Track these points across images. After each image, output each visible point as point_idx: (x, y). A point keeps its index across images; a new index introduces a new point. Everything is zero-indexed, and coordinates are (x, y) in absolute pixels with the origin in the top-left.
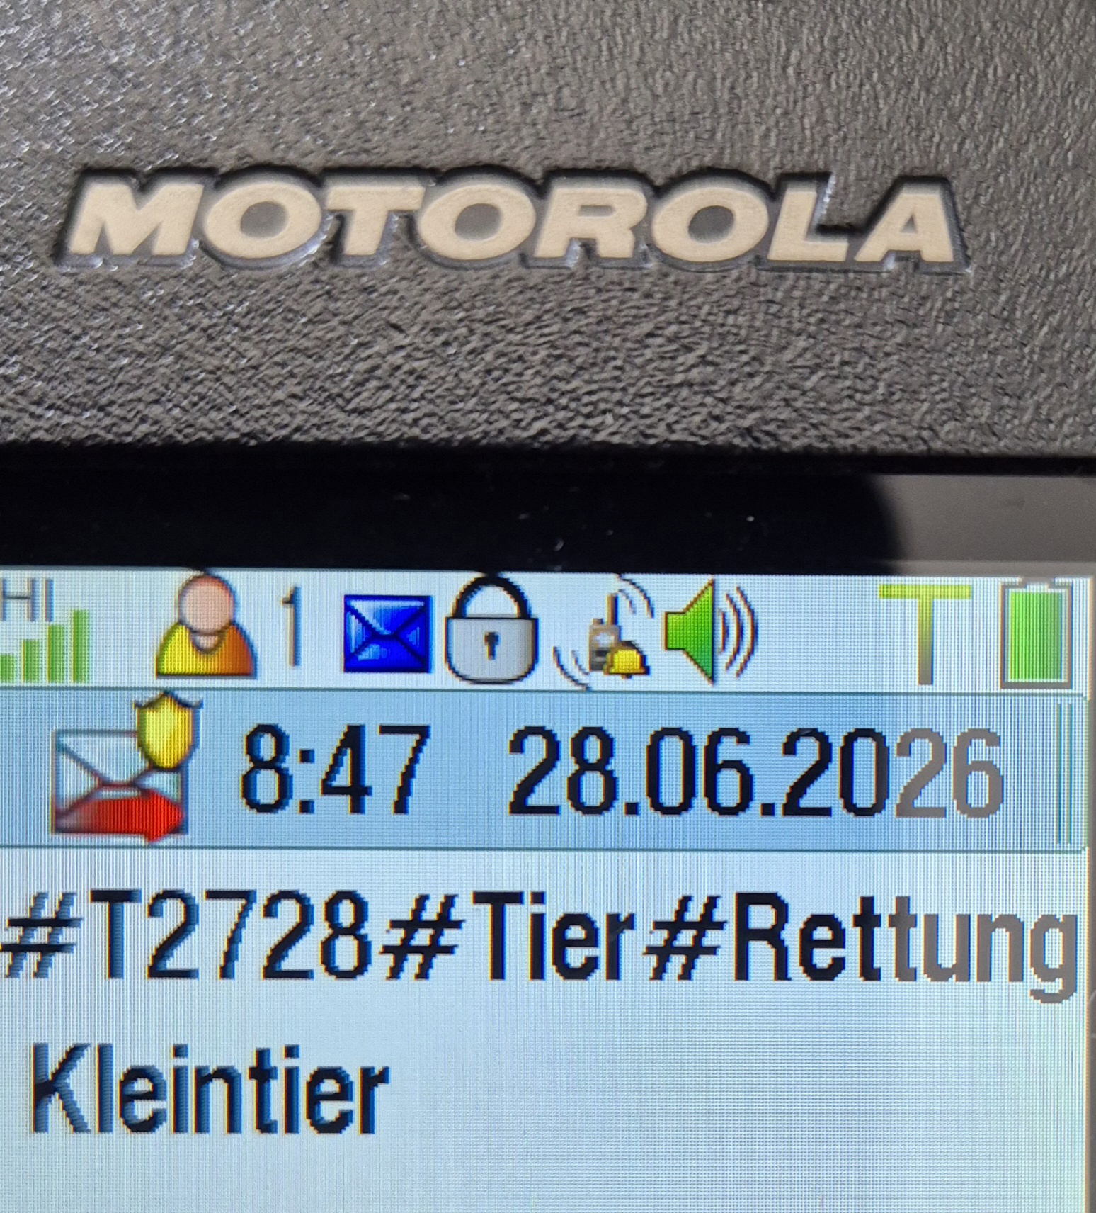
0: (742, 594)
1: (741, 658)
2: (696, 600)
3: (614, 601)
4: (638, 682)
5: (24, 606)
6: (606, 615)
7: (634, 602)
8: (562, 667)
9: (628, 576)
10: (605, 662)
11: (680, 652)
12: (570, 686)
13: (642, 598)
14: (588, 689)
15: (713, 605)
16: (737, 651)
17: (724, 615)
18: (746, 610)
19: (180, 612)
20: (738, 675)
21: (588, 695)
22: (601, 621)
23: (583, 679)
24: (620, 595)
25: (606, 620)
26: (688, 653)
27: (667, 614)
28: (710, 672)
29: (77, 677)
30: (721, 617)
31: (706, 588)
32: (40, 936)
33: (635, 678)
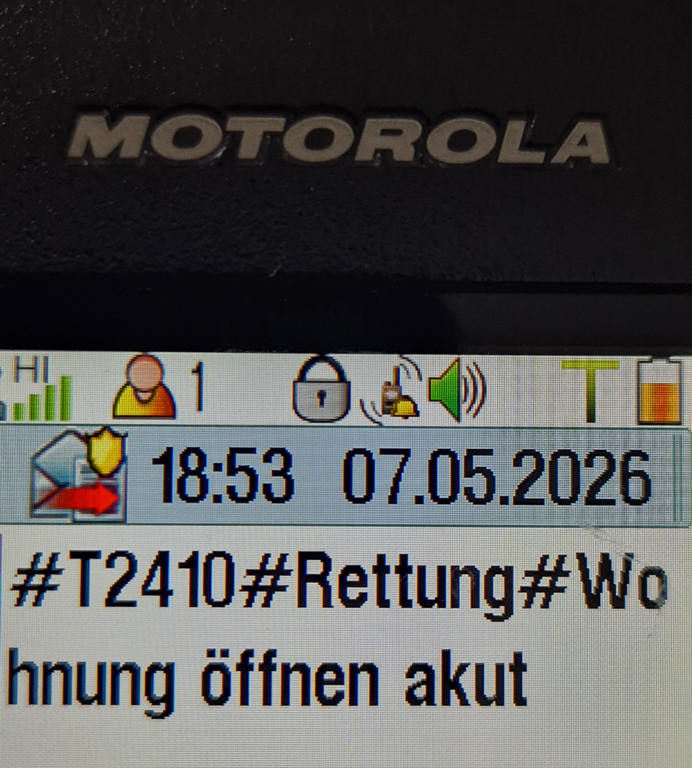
0: (476, 366)
1: (475, 406)
2: (448, 370)
3: (397, 371)
4: (412, 421)
5: (30, 373)
6: (391, 379)
7: (409, 372)
8: (365, 412)
9: (405, 356)
10: (392, 409)
11: (439, 402)
12: (370, 423)
13: (414, 369)
14: (380, 425)
15: (459, 373)
16: (473, 402)
17: (465, 379)
18: (479, 376)
19: (128, 378)
20: (474, 416)
21: (380, 429)
22: (389, 384)
23: (378, 419)
24: (401, 367)
25: (392, 383)
26: (443, 404)
27: (430, 379)
28: (456, 414)
29: (63, 418)
30: (463, 381)
31: (454, 363)
32: (37, 580)
33: (410, 418)
